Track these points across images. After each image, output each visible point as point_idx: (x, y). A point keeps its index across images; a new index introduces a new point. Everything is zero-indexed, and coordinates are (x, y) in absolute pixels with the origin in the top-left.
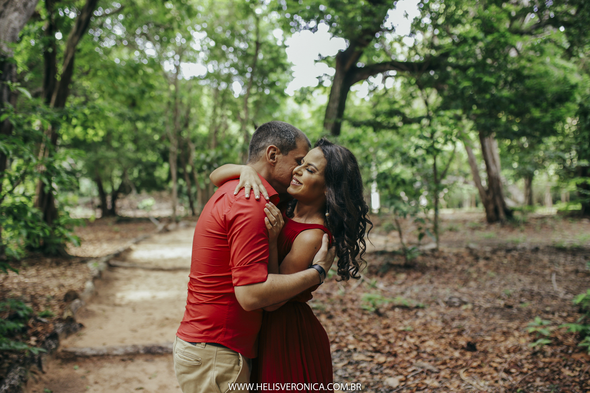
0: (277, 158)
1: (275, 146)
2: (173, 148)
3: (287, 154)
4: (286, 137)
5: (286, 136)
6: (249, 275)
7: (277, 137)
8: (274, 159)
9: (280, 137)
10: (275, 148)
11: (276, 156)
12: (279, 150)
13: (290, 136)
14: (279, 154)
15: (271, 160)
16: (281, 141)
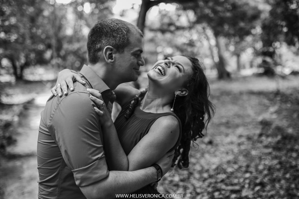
0: (115, 57)
1: (111, 47)
2: (53, 42)
3: (123, 52)
4: (119, 36)
5: (119, 34)
6: (90, 176)
7: (110, 37)
8: (112, 59)
9: (113, 37)
10: (111, 48)
11: (114, 55)
12: (115, 50)
13: (122, 33)
14: (115, 53)
15: (110, 60)
16: (115, 41)
